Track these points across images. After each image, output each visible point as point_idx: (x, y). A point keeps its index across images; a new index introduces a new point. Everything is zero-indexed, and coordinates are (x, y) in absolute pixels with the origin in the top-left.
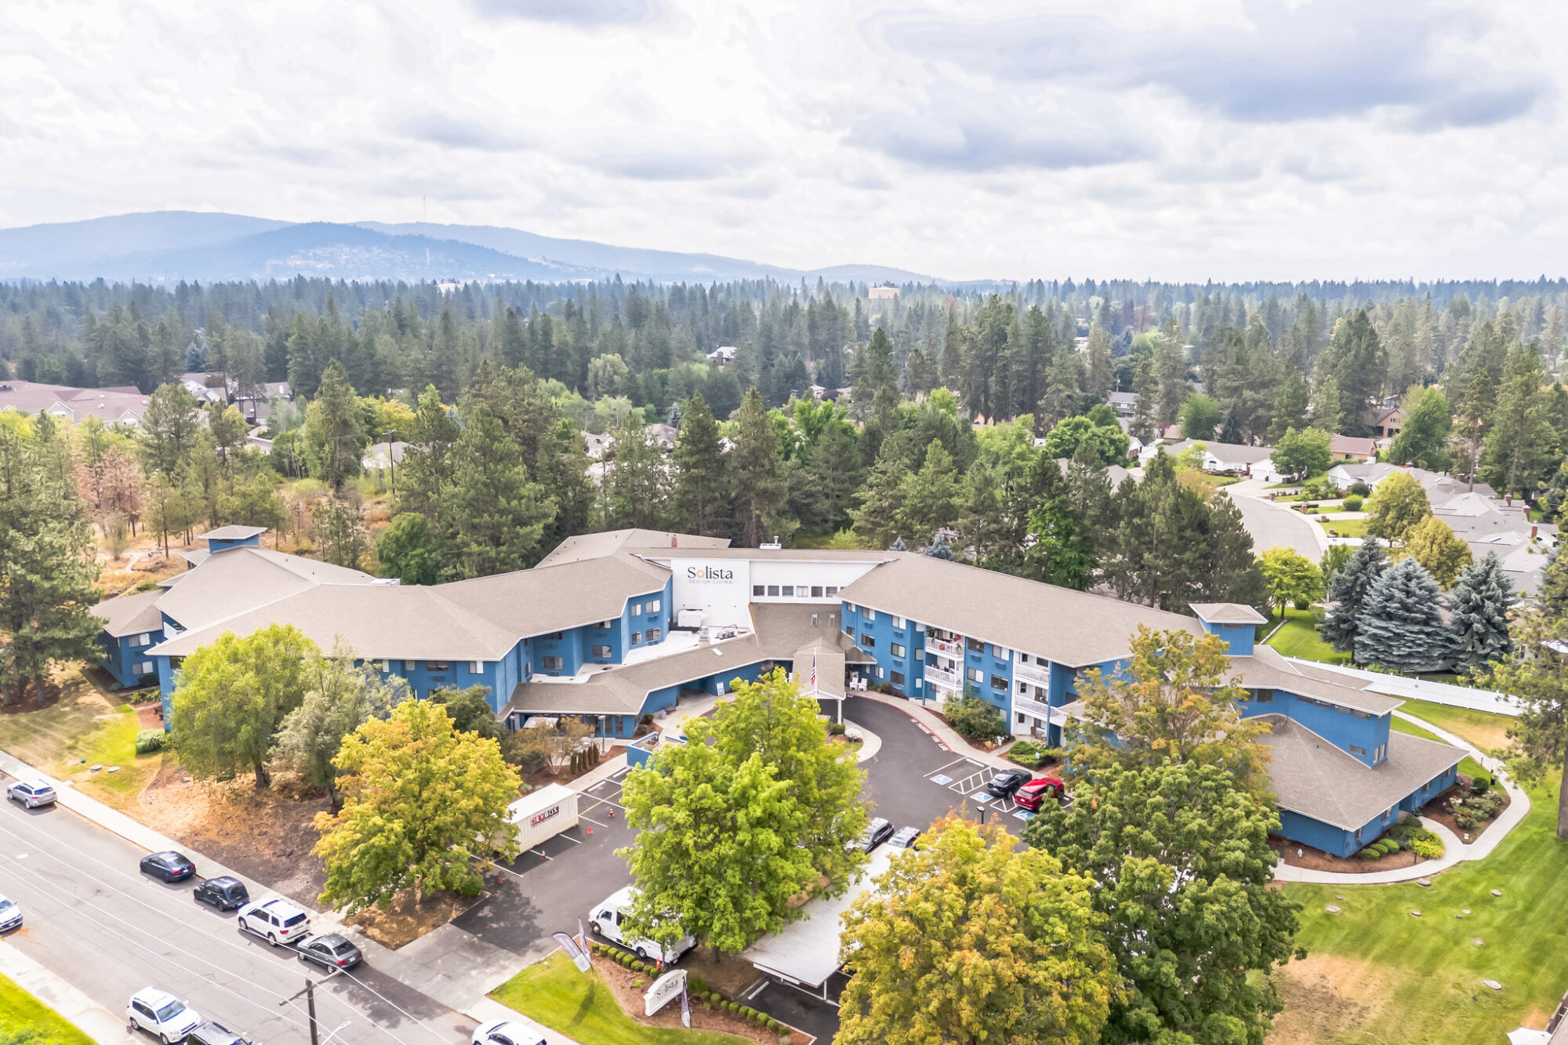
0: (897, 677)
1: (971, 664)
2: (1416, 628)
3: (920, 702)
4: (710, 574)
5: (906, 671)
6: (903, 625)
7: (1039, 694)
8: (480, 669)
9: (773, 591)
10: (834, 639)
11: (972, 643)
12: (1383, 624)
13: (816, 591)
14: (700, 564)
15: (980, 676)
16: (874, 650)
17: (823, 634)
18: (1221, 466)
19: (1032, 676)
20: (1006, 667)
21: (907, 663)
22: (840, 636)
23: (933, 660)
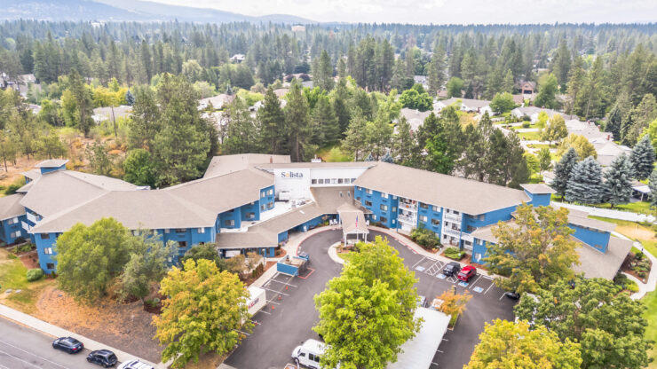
0: (383, 219)
1: (421, 213)
2: (594, 186)
3: (395, 230)
4: (292, 175)
5: (388, 216)
6: (387, 197)
7: (454, 226)
8: (203, 231)
9: (321, 181)
11: (422, 205)
12: (580, 185)
13: (340, 181)
14: (287, 171)
15: (425, 219)
16: (372, 207)
17: (346, 201)
19: (451, 219)
20: (439, 215)
21: (388, 214)
22: (354, 201)
23: (401, 211)
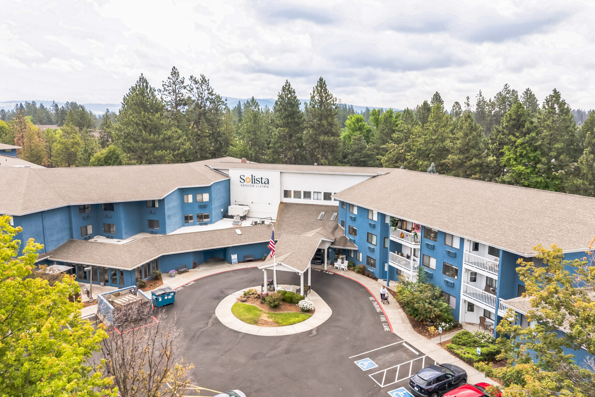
0: (369, 261)
1: (426, 251)
4: (254, 180)
5: (376, 256)
6: (375, 218)
7: (489, 285)
11: (427, 232)
14: (248, 174)
15: (433, 263)
16: (357, 238)
17: (323, 226)
19: (482, 266)
20: (456, 255)
21: (377, 249)
22: (336, 227)
23: (397, 248)
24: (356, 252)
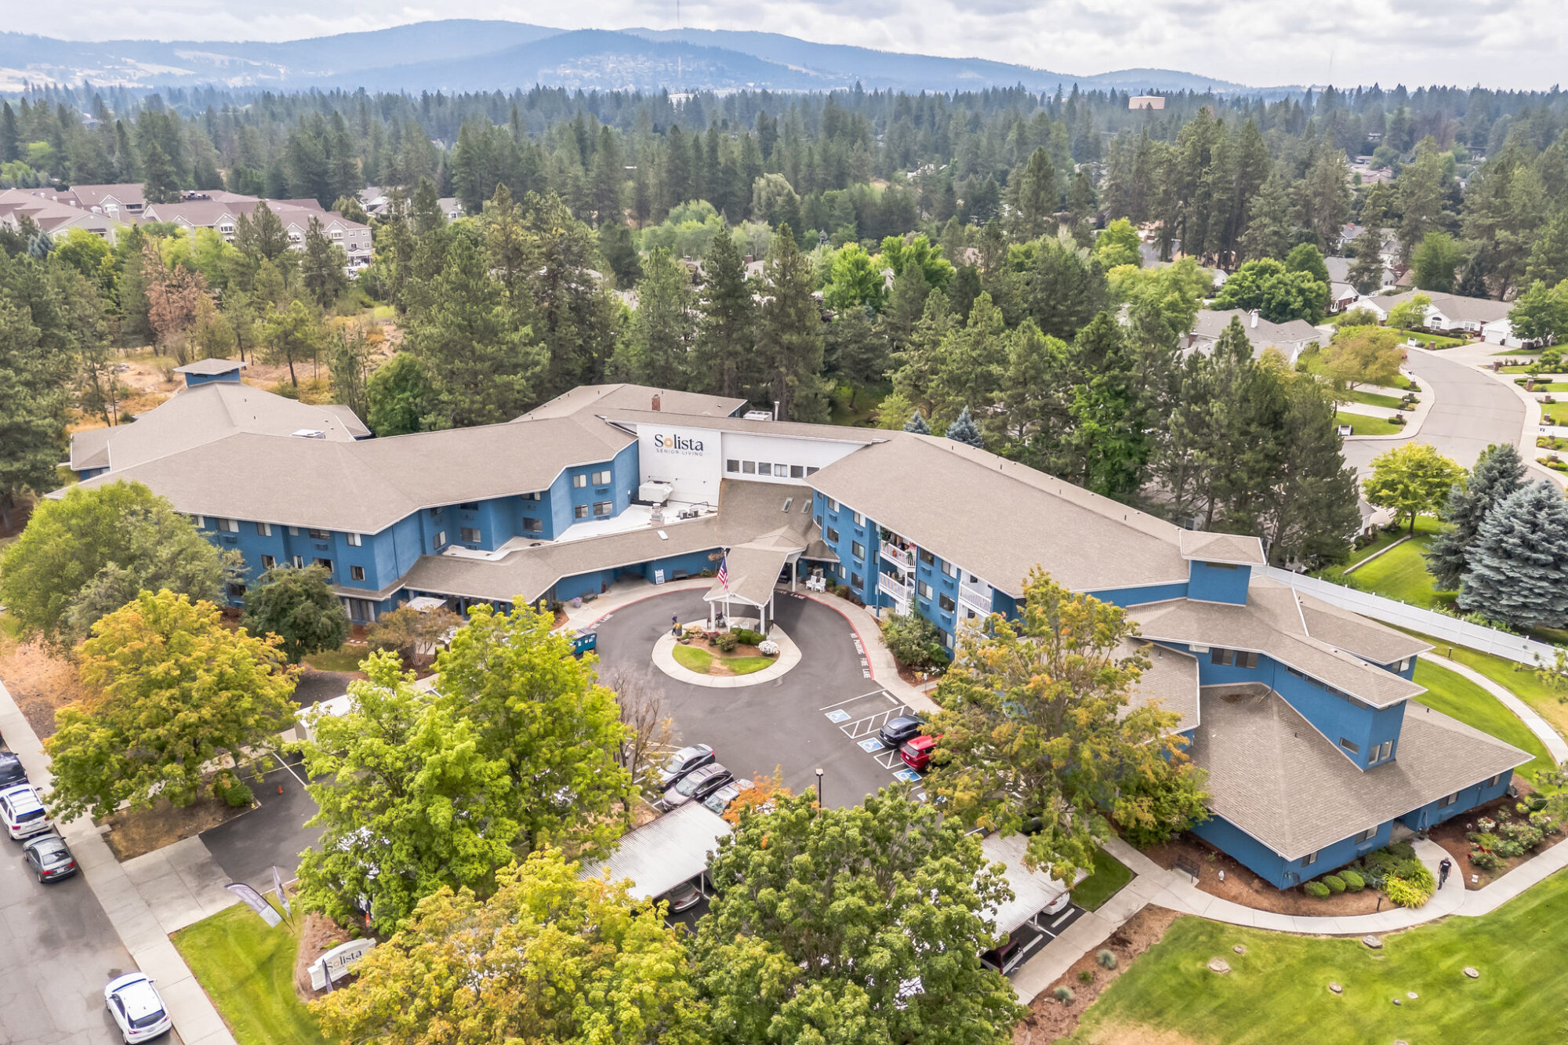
0: (856, 581)
1: (922, 577)
2: (1538, 573)
4: (678, 444)
6: (863, 523)
8: (358, 542)
9: (749, 467)
10: (801, 529)
11: (924, 554)
12: (1495, 563)
13: (796, 471)
14: (668, 432)
15: (929, 592)
16: (838, 546)
18: (1446, 324)
19: (975, 601)
20: (952, 586)
21: (865, 564)
22: (810, 525)
23: (887, 567)
24: (837, 564)
